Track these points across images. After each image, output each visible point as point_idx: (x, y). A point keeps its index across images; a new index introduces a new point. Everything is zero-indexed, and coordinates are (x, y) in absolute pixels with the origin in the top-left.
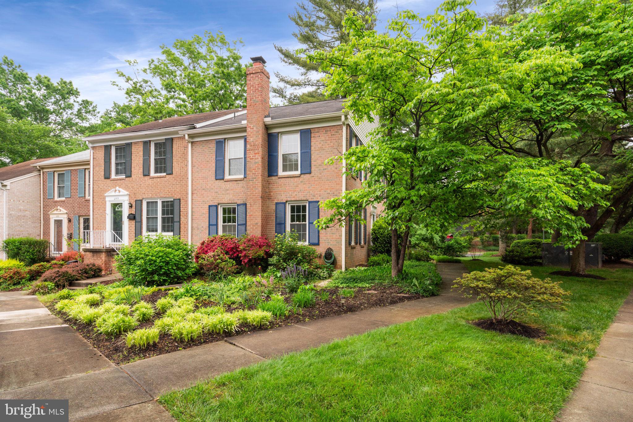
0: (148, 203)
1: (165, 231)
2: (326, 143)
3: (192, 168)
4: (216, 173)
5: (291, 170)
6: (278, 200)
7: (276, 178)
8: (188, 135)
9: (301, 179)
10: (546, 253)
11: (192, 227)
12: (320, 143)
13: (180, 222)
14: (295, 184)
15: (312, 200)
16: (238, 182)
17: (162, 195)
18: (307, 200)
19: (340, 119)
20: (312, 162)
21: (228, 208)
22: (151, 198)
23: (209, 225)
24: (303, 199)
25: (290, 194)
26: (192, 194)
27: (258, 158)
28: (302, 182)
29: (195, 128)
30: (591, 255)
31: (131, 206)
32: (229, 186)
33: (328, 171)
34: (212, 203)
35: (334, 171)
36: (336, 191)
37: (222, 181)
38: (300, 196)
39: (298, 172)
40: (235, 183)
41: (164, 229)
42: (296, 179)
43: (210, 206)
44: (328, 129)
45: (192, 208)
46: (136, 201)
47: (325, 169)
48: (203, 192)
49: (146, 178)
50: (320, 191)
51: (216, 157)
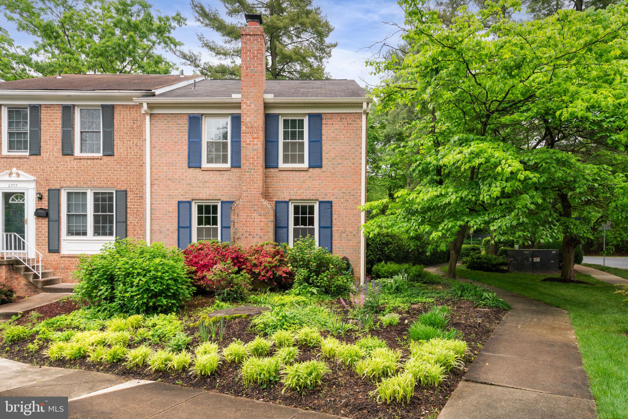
0: (69, 194)
1: (99, 235)
2: (341, 132)
3: (151, 150)
4: (189, 158)
5: (294, 161)
6: (279, 198)
7: (276, 170)
8: (148, 104)
9: (309, 174)
10: (512, 259)
11: (151, 230)
12: (334, 132)
13: (126, 222)
14: (302, 179)
15: (324, 200)
16: (223, 172)
17: (95, 184)
18: (317, 200)
19: (362, 107)
20: (324, 154)
21: (206, 206)
22: (77, 187)
23: (179, 227)
24: (312, 197)
25: (295, 191)
26: (151, 184)
27: (257, 144)
28: (310, 177)
29: (154, 95)
30: (552, 262)
31: (40, 198)
32: (208, 177)
33: (343, 166)
34: (182, 199)
35: (350, 167)
36: (353, 190)
37: (198, 170)
38: (307, 195)
39: (306, 165)
40: (218, 173)
41: (97, 232)
42: (302, 173)
43: (179, 203)
44: (344, 116)
45: (151, 204)
46: (49, 190)
47: (340, 164)
48: (169, 183)
49: (68, 158)
50: (333, 190)
51: (189, 138)
